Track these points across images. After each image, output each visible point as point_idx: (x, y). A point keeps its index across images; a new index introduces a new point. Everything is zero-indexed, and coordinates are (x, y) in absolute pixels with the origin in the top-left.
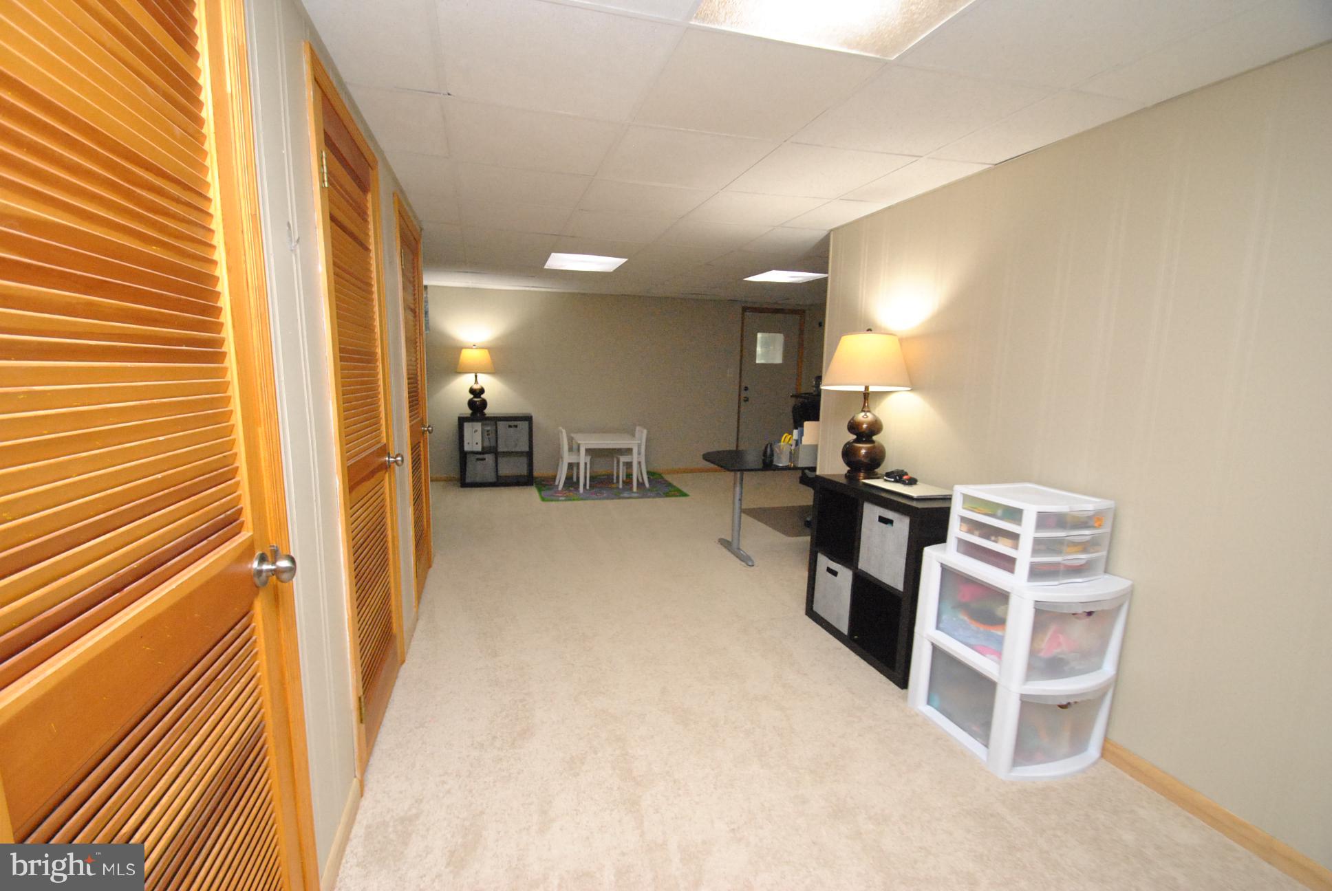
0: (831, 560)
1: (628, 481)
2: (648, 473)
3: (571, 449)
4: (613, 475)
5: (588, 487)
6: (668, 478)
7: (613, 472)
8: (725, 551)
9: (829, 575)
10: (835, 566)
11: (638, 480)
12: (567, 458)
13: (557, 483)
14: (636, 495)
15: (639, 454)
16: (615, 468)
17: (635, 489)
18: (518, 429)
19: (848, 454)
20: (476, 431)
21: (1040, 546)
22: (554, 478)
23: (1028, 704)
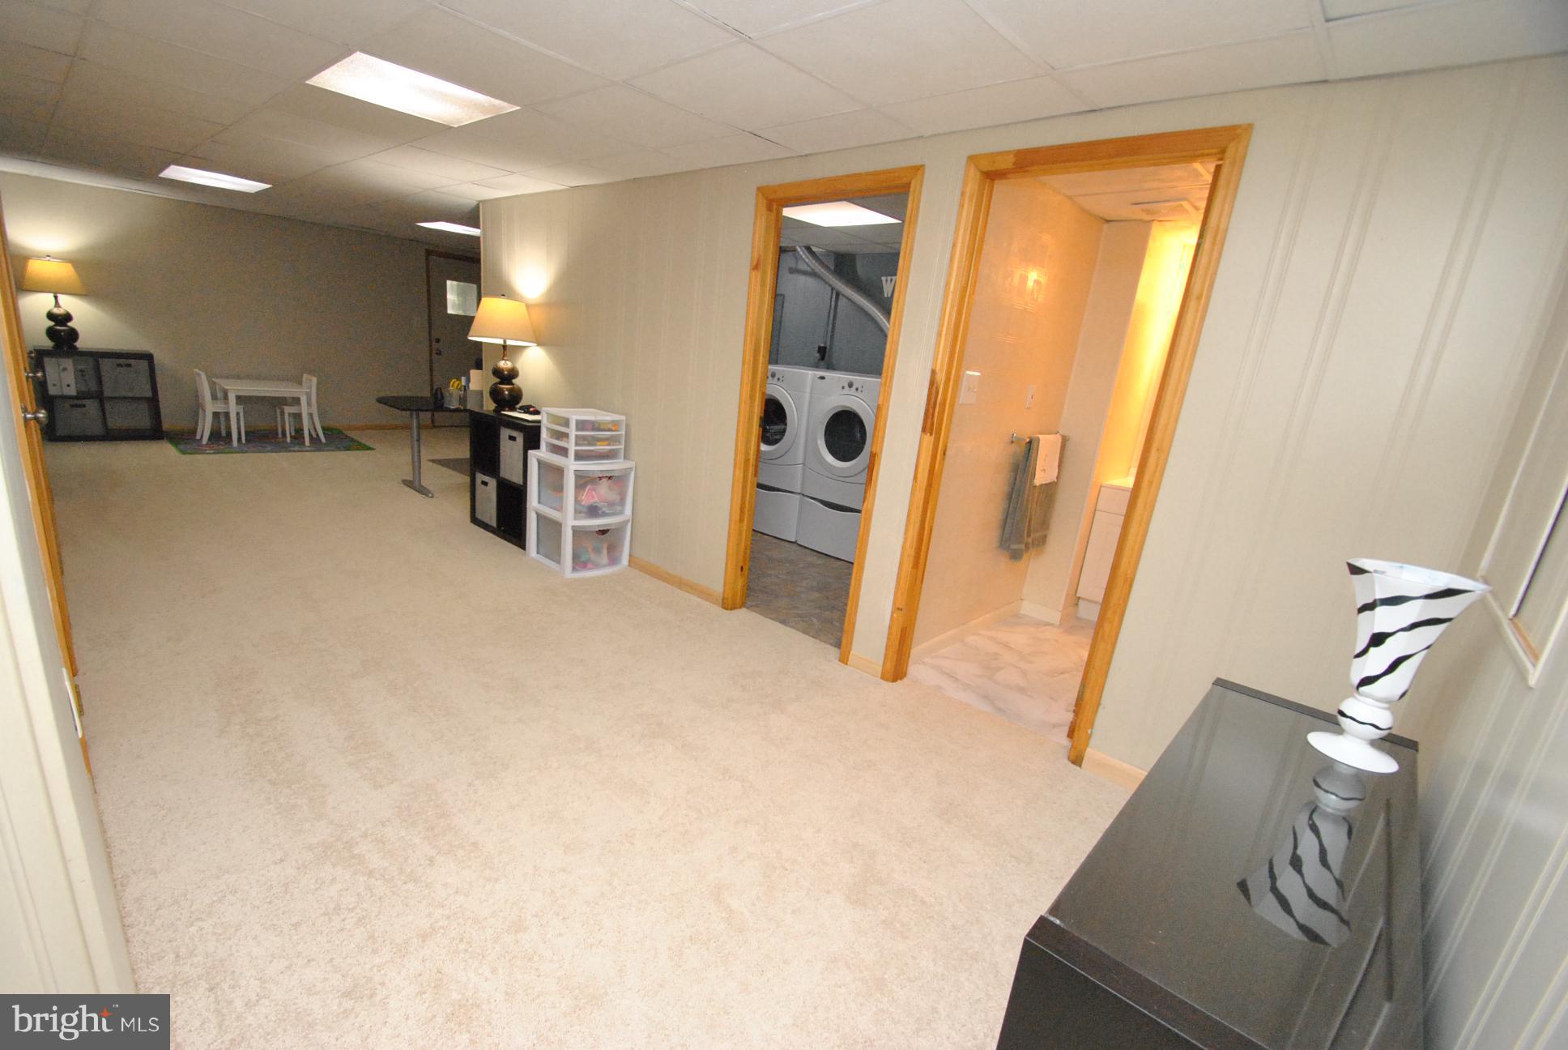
0: (484, 474)
1: (298, 435)
2: (324, 429)
3: (214, 397)
4: (276, 430)
5: (244, 442)
6: (348, 433)
7: (276, 426)
8: (407, 489)
9: (483, 486)
10: (486, 479)
11: (310, 435)
12: (210, 407)
13: (198, 437)
14: (309, 449)
15: (309, 404)
16: (279, 419)
17: (307, 442)
18: (131, 369)
19: (495, 393)
20: (65, 370)
21: (579, 440)
22: (194, 432)
23: (577, 532)
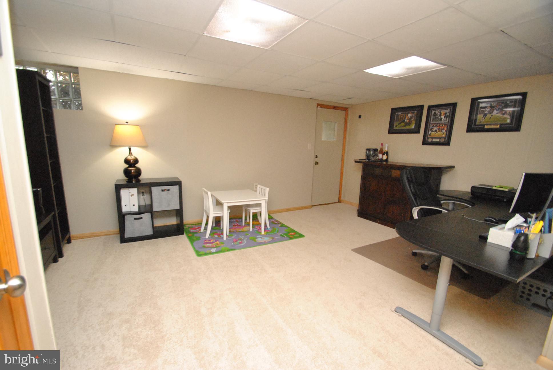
3: (215, 206)
12: (213, 213)
14: (267, 239)
18: (170, 192)
20: (132, 195)
